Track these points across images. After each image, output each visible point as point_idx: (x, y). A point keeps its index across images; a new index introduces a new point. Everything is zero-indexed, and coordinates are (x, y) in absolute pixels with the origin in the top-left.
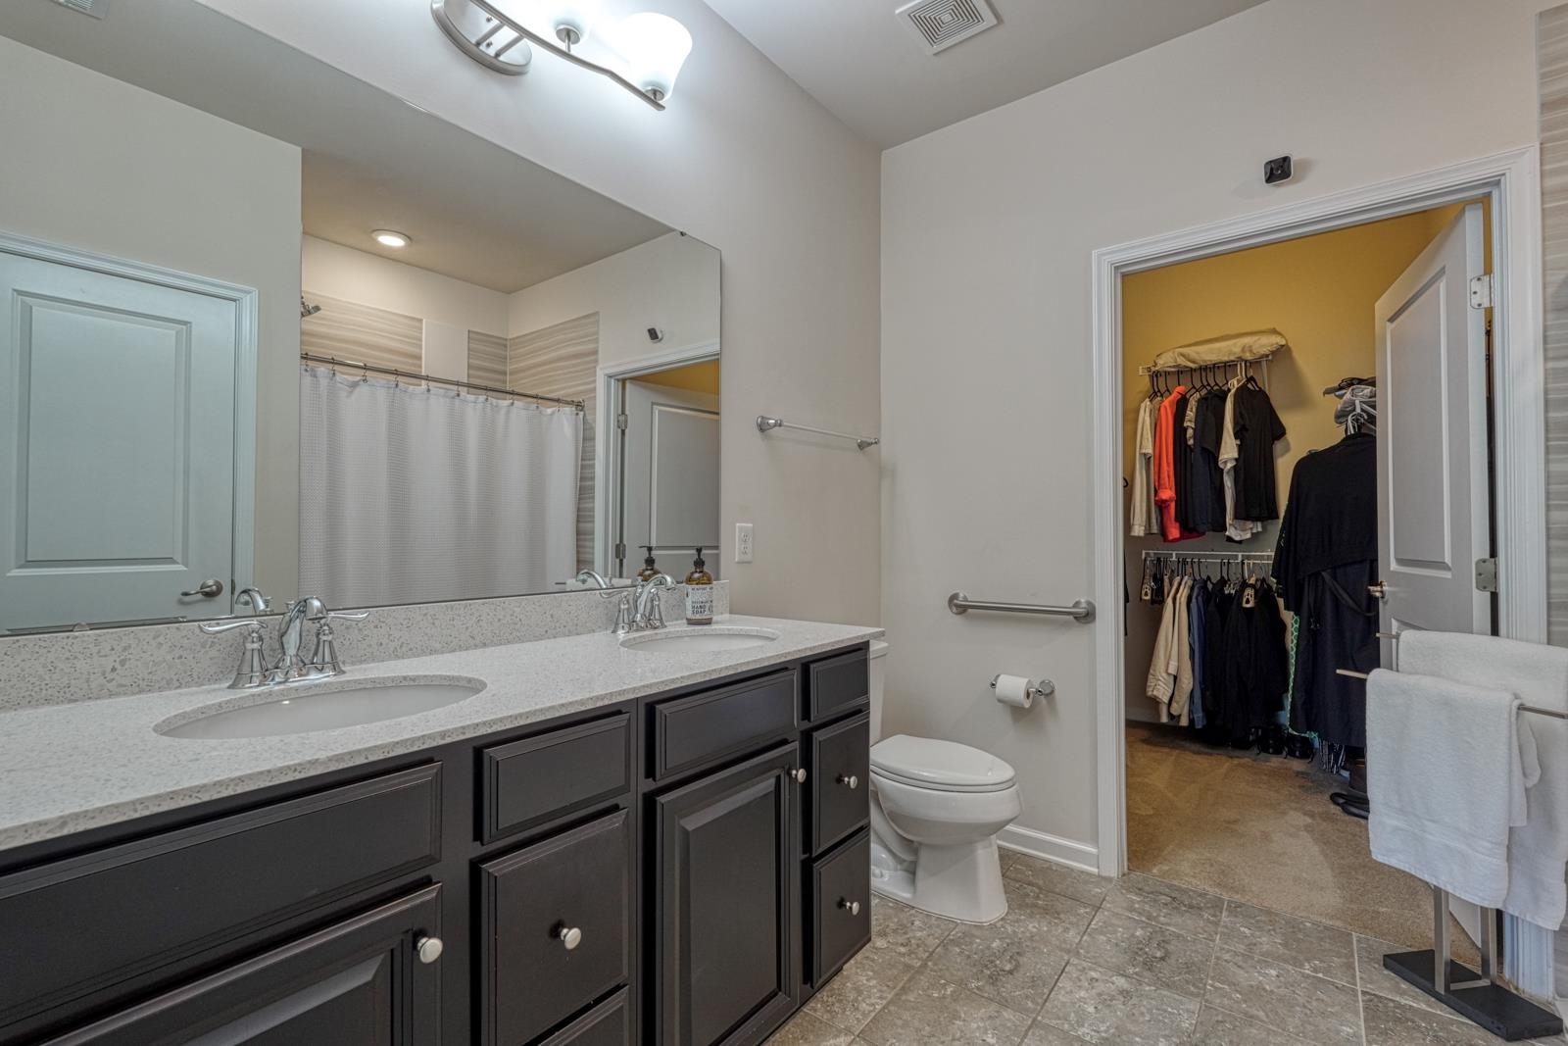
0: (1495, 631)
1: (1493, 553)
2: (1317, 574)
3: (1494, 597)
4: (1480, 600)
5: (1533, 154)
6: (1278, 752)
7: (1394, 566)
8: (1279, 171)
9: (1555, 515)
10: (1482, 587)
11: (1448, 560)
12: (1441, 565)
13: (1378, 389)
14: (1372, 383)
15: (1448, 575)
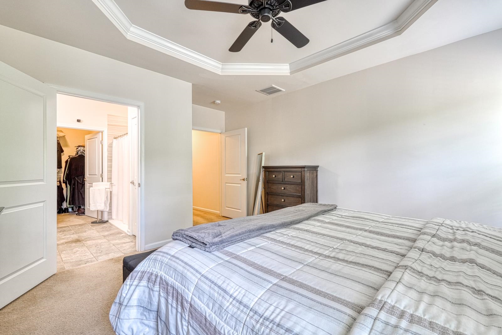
0: (102, 181)
1: (102, 173)
2: (75, 178)
3: (102, 178)
4: (101, 178)
5: (107, 130)
6: (62, 213)
7: (88, 176)
8: (79, 121)
9: (108, 169)
10: (101, 177)
11: (97, 174)
12: (96, 175)
13: (85, 148)
14: (84, 147)
15: (97, 176)
